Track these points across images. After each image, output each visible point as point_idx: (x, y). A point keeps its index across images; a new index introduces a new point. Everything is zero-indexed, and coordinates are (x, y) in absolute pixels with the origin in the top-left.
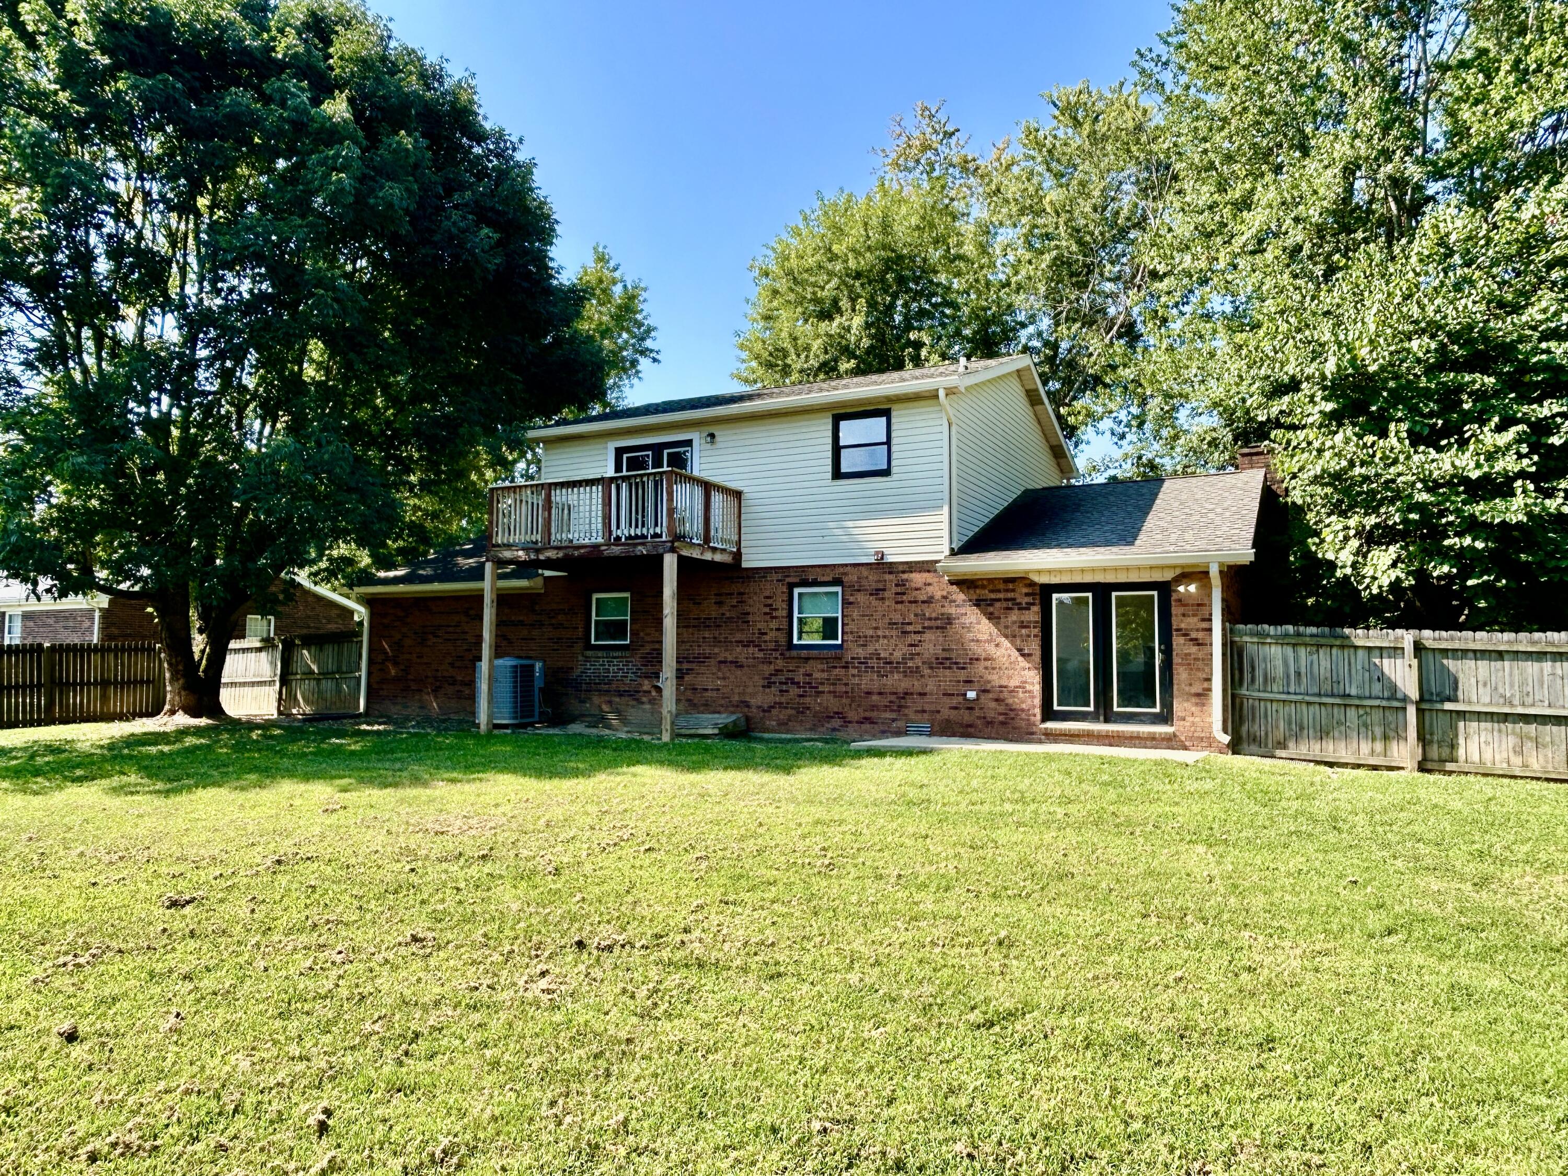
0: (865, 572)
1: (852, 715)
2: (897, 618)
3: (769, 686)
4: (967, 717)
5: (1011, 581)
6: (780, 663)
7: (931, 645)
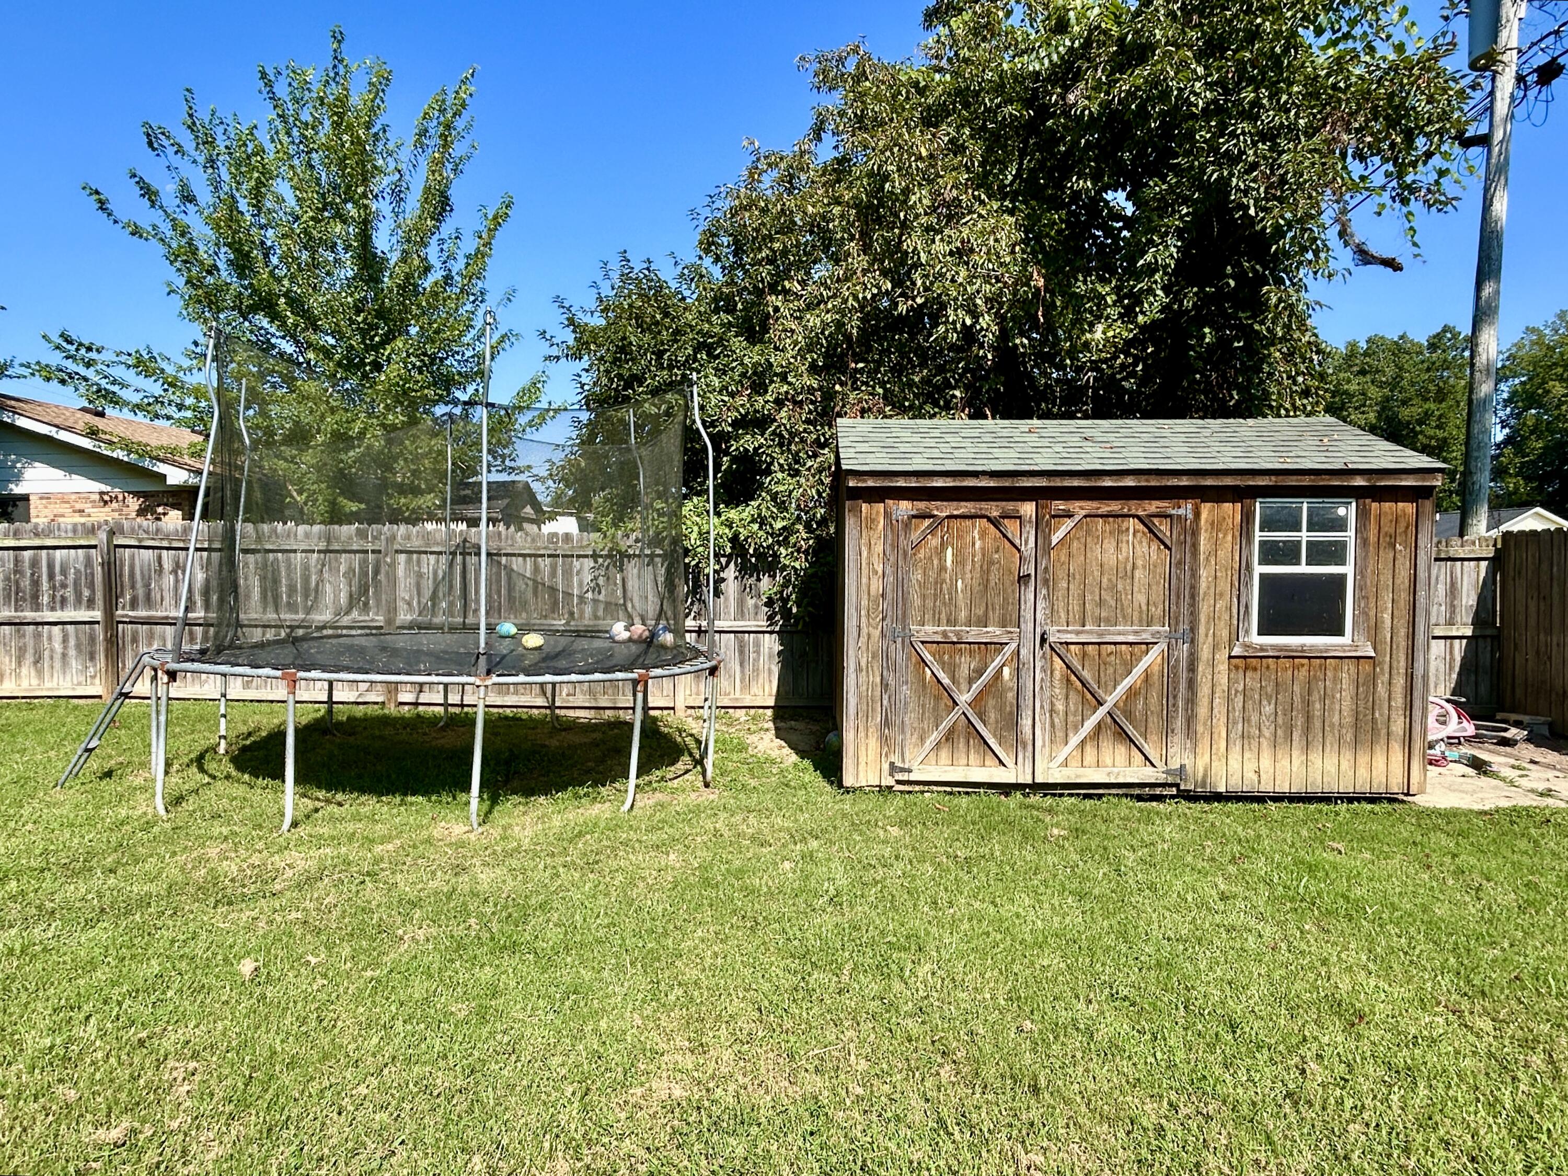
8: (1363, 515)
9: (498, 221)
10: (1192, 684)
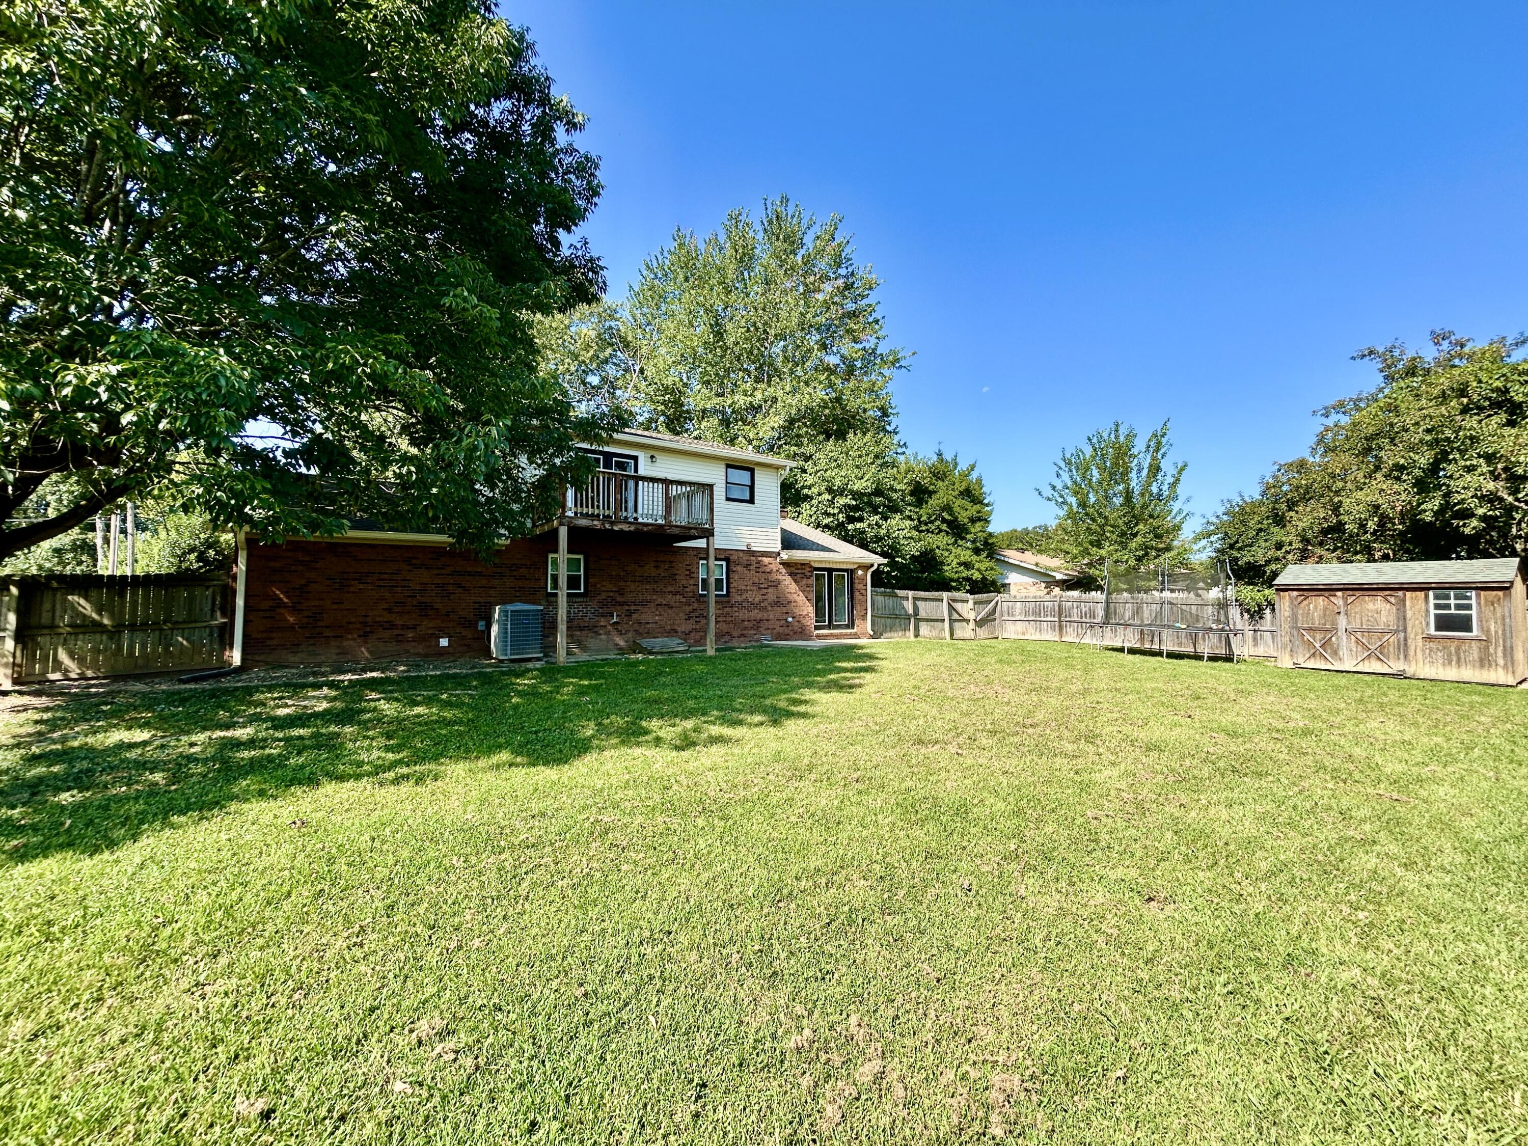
0: (741, 554)
1: (735, 634)
2: (757, 580)
3: (689, 618)
4: (787, 631)
5: (804, 565)
6: (696, 605)
7: (771, 595)
8: (1478, 596)
9: (1180, 472)
10: (1406, 645)
